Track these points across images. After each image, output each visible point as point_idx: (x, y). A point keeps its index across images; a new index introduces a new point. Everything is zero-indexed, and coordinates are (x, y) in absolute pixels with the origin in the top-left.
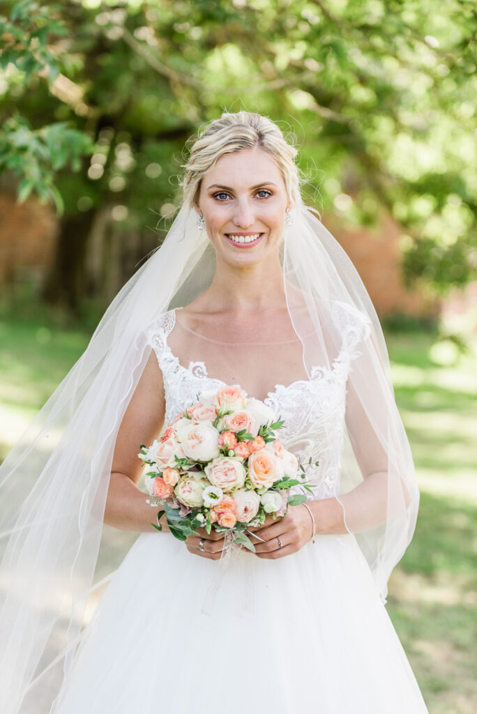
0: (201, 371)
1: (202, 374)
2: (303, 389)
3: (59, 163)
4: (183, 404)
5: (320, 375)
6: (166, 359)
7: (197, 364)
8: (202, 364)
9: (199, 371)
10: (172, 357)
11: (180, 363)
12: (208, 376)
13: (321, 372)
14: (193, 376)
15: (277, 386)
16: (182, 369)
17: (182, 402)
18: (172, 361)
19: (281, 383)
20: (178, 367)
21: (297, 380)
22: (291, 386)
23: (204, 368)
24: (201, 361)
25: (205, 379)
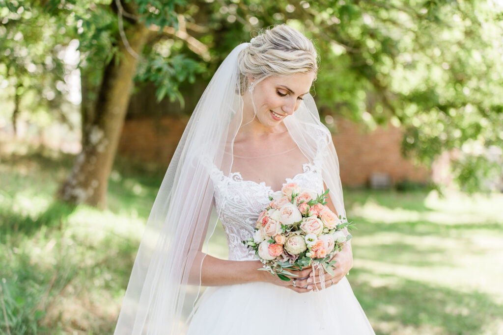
0: (238, 177)
1: (239, 179)
2: (302, 179)
3: (181, 78)
4: (233, 199)
5: (308, 169)
6: (214, 173)
7: (235, 174)
8: (238, 173)
9: (237, 178)
10: (219, 171)
11: (224, 174)
12: (243, 180)
13: (309, 167)
14: (234, 181)
15: (287, 180)
16: (225, 177)
17: (232, 198)
18: (219, 173)
19: (288, 178)
20: (223, 177)
21: (297, 174)
22: (295, 178)
23: (240, 176)
24: (237, 171)
25: (242, 181)
